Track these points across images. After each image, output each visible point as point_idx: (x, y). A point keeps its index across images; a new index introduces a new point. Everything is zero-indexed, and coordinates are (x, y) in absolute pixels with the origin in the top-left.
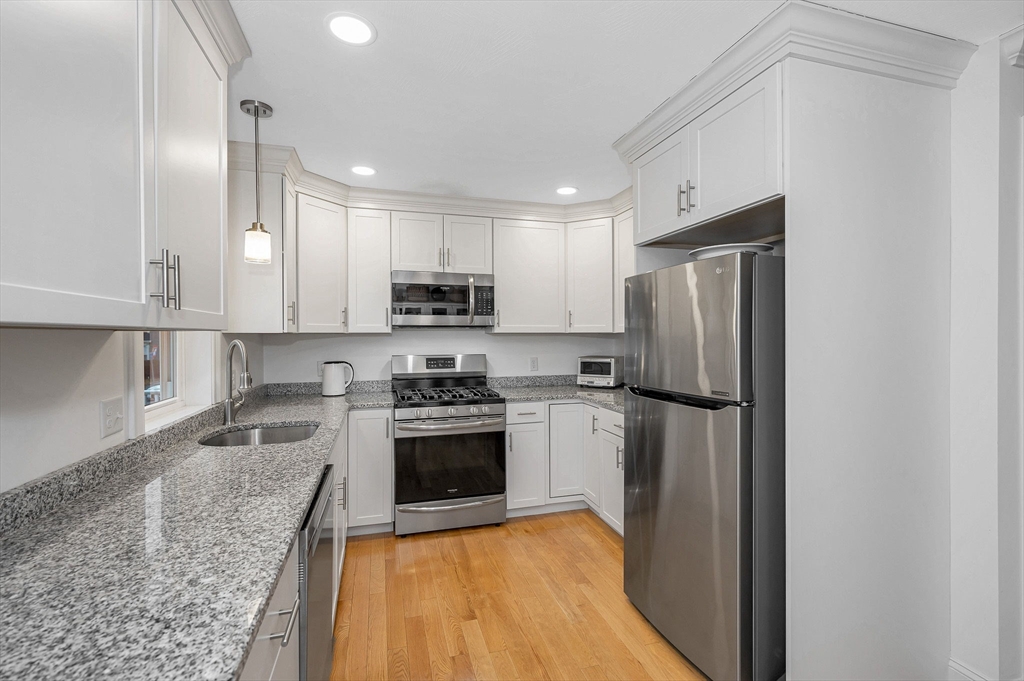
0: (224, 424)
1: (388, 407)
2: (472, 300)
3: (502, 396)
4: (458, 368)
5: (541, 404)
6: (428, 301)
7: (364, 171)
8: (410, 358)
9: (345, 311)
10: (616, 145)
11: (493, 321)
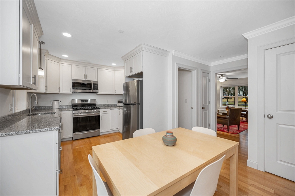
0: (29, 113)
1: (71, 110)
2: (92, 87)
3: (99, 108)
4: (89, 102)
5: (108, 109)
6: (80, 87)
7: (65, 56)
8: (76, 100)
9: (59, 88)
10: (122, 57)
11: (97, 91)
